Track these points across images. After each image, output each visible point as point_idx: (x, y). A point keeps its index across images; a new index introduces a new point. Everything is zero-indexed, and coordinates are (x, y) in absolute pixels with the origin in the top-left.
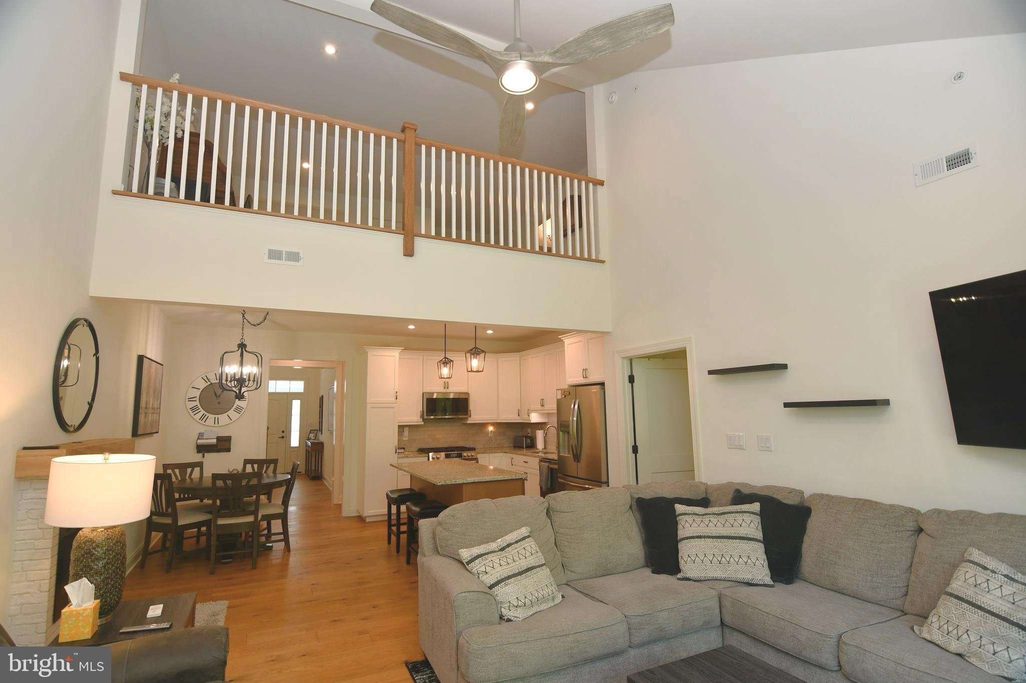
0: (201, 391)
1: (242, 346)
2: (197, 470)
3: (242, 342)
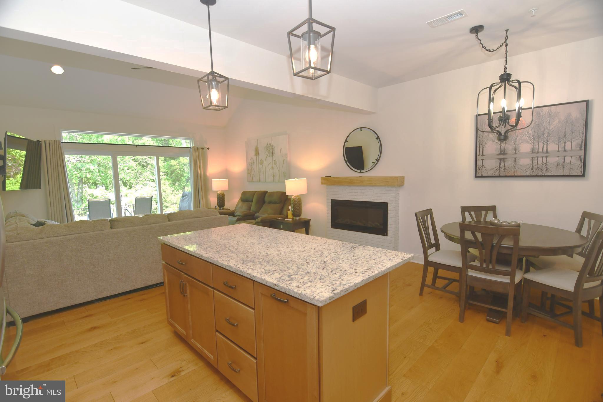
1: (506, 77)
3: (505, 72)
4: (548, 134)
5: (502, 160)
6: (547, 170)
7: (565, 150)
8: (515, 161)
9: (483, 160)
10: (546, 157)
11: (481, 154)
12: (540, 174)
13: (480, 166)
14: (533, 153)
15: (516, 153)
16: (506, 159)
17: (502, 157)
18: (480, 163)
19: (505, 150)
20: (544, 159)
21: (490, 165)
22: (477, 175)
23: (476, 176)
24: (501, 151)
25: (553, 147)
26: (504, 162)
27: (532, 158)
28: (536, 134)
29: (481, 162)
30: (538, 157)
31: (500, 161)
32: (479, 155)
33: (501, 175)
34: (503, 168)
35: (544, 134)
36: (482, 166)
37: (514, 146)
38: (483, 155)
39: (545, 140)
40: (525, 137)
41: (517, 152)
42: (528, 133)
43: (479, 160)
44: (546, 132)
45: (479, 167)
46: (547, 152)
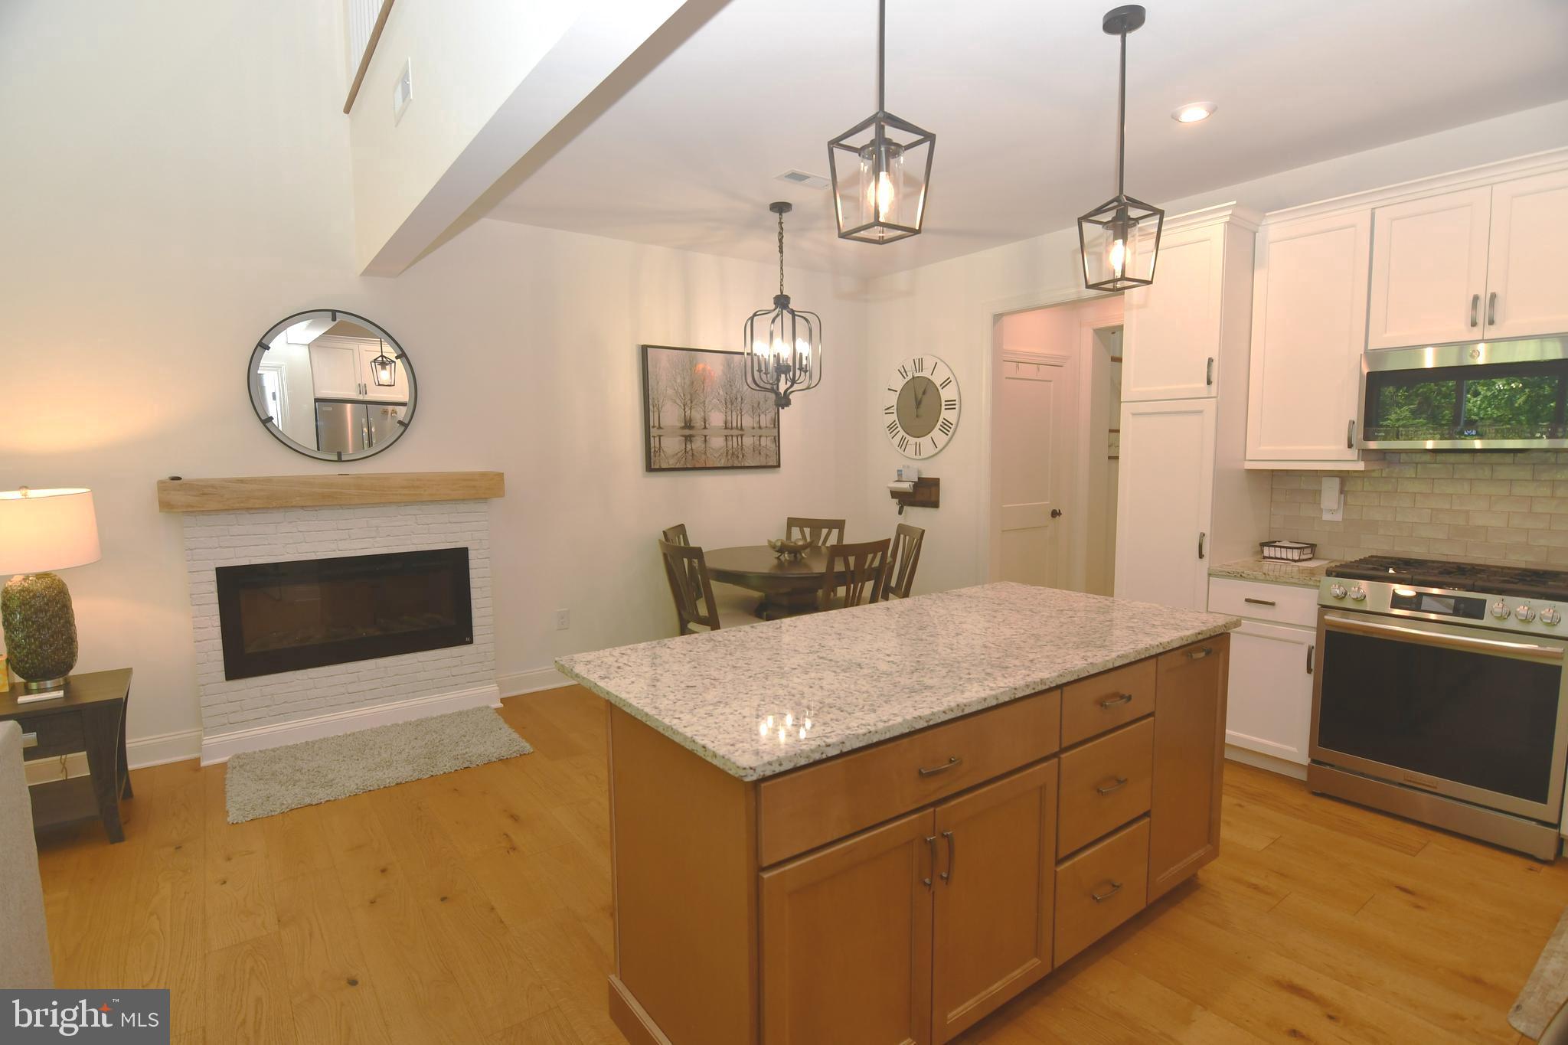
0: (898, 393)
1: (782, 301)
2: (835, 532)
3: (782, 293)
4: (742, 399)
5: (688, 439)
6: (743, 457)
7: (760, 427)
8: (705, 441)
9: (660, 436)
10: (742, 436)
11: (657, 424)
12: (736, 464)
13: (657, 450)
14: (726, 428)
15: (705, 428)
16: (694, 436)
17: (687, 432)
18: (654, 443)
19: (690, 420)
20: (739, 438)
21: (671, 445)
22: (652, 467)
23: (650, 468)
24: (685, 423)
25: (748, 421)
26: (691, 441)
27: (726, 436)
28: (728, 397)
29: (657, 439)
30: (732, 436)
31: (686, 440)
32: (654, 427)
33: (689, 466)
34: (690, 453)
35: (736, 399)
36: (660, 449)
37: (702, 414)
38: (660, 428)
39: (738, 408)
40: (715, 401)
41: (707, 425)
42: (719, 394)
43: (654, 437)
44: (739, 396)
45: (655, 451)
46: (742, 429)
